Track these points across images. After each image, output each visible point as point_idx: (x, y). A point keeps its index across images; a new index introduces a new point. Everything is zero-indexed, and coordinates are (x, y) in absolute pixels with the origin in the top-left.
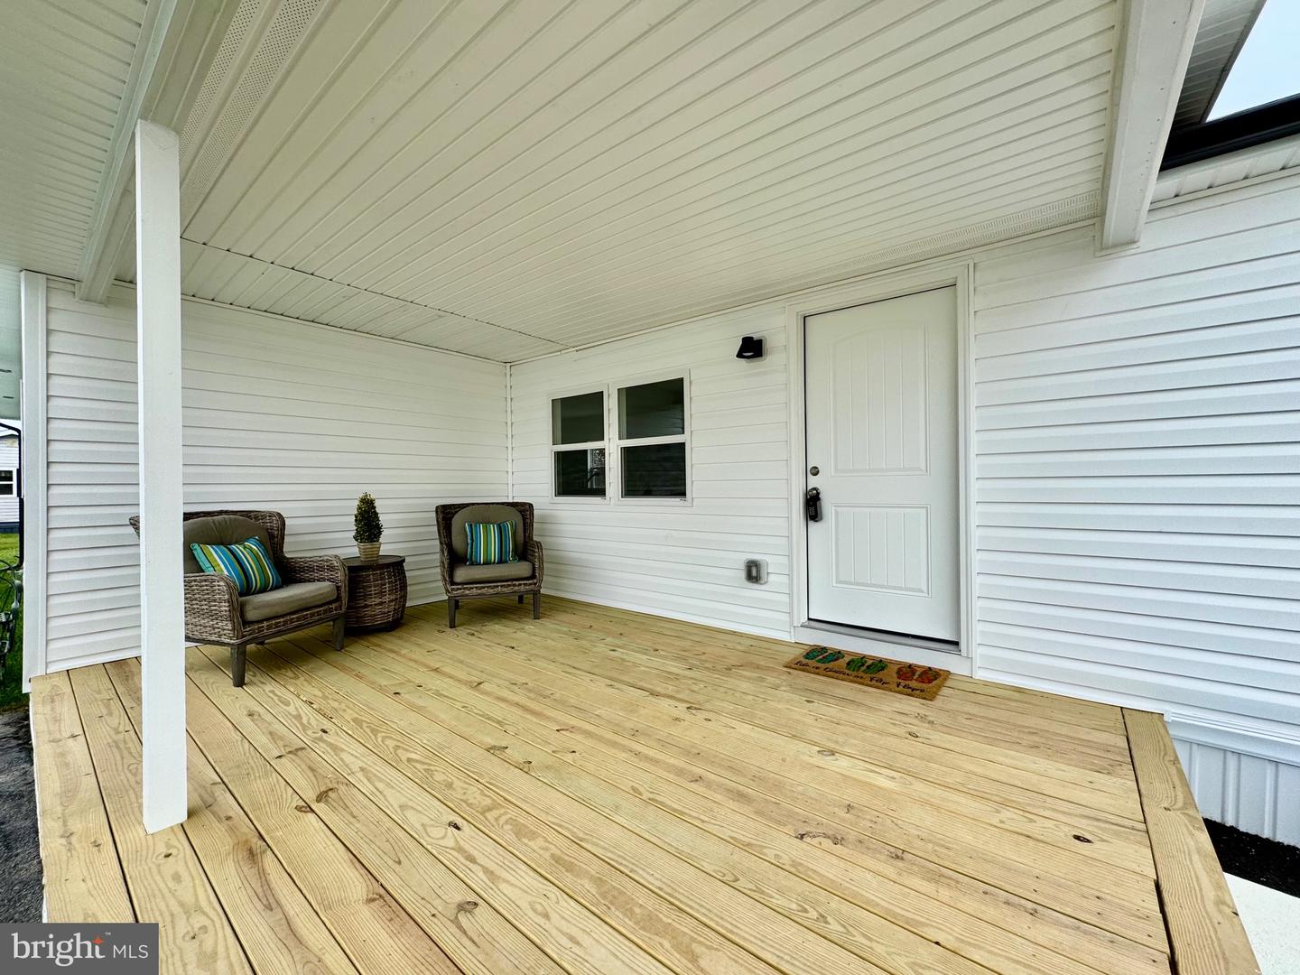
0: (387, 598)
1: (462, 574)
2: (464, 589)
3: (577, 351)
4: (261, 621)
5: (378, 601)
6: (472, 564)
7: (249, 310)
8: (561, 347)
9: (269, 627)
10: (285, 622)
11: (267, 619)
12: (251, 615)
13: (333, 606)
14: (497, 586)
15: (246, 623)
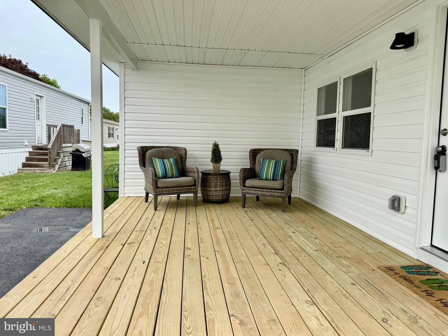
0: (218, 189)
1: (249, 182)
2: (248, 190)
3: (329, 57)
4: (163, 188)
5: (214, 189)
6: (259, 179)
7: (181, 64)
8: (320, 56)
9: (166, 191)
10: (172, 190)
11: (165, 188)
12: (159, 185)
13: (192, 187)
14: (263, 191)
15: (157, 187)
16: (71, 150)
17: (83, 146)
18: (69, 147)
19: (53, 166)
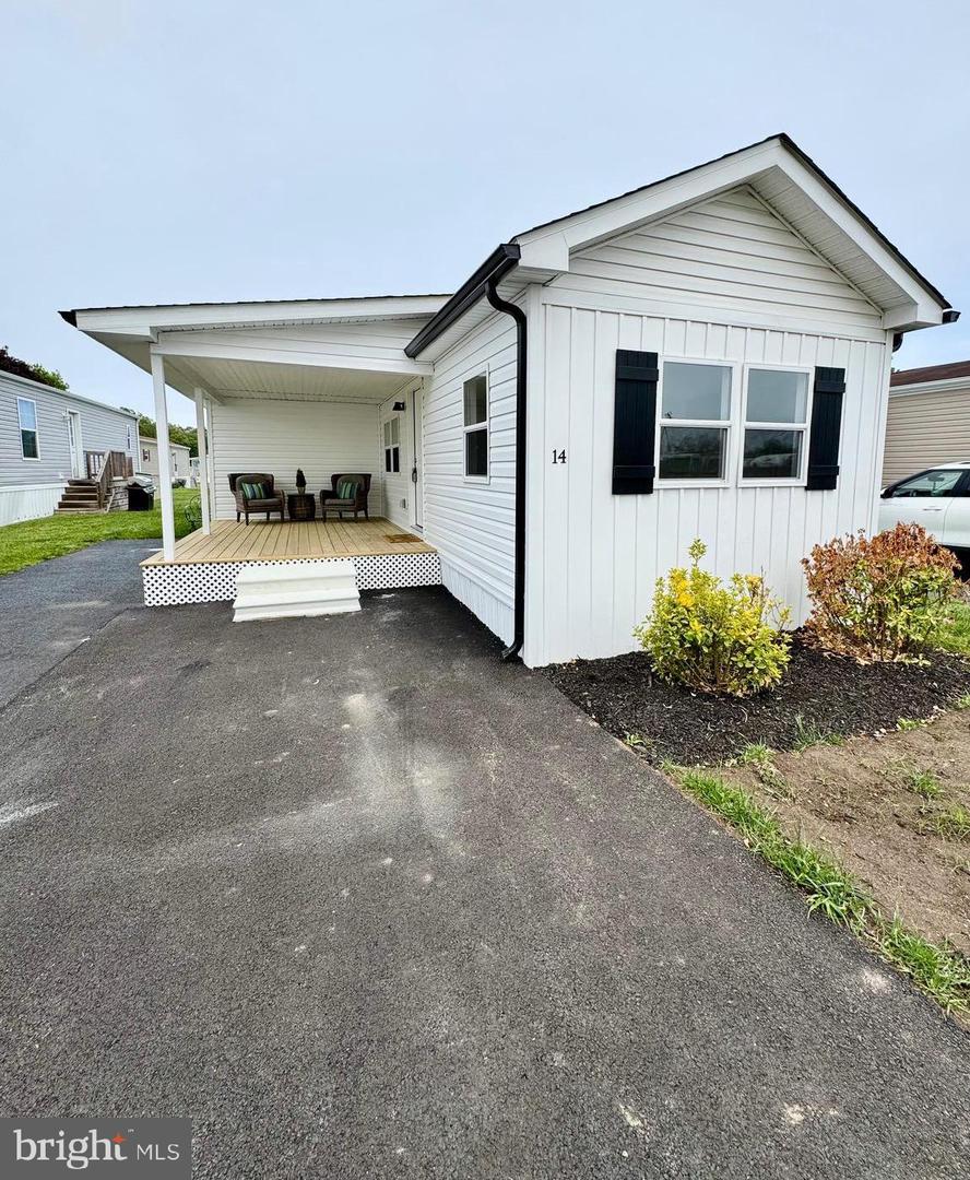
0: (304, 509)
2: (328, 507)
5: (300, 509)
6: (338, 498)
9: (256, 510)
10: (261, 510)
11: (255, 507)
12: (249, 505)
13: (280, 508)
15: (247, 507)
16: (124, 484)
17: (143, 480)
18: (120, 482)
19: (105, 506)
